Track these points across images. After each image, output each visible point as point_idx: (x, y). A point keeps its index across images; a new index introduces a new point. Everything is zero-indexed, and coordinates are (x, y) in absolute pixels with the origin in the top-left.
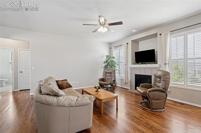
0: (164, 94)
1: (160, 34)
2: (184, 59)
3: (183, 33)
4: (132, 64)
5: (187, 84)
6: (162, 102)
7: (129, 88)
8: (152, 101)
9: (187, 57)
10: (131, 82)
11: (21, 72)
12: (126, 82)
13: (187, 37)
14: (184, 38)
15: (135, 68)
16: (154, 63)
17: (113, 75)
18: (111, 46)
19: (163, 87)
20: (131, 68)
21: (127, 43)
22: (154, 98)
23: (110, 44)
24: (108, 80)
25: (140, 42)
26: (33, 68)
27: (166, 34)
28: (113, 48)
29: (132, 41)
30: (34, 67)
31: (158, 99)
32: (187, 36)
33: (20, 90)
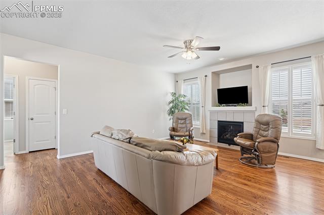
0: (275, 145)
1: (257, 67)
2: (289, 100)
3: (287, 67)
4: (212, 106)
5: (292, 131)
6: (273, 155)
7: (209, 141)
8: (263, 155)
9: (292, 98)
10: (210, 131)
11: (32, 119)
12: (204, 132)
13: (292, 73)
14: (289, 74)
15: (218, 112)
16: (246, 105)
17: (188, 122)
18: (177, 77)
19: (274, 136)
20: (212, 112)
21: (206, 76)
22: (265, 151)
23: (176, 75)
24: (181, 130)
25: (221, 75)
26: (64, 111)
27: (266, 67)
28: (181, 82)
29: (212, 72)
30: (66, 110)
31: (269, 152)
32: (292, 71)
33: (30, 152)
